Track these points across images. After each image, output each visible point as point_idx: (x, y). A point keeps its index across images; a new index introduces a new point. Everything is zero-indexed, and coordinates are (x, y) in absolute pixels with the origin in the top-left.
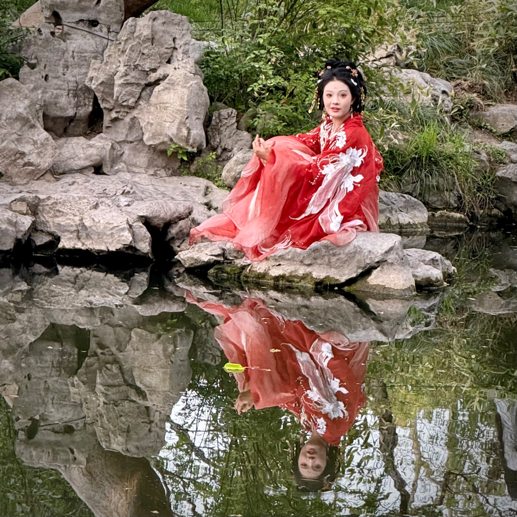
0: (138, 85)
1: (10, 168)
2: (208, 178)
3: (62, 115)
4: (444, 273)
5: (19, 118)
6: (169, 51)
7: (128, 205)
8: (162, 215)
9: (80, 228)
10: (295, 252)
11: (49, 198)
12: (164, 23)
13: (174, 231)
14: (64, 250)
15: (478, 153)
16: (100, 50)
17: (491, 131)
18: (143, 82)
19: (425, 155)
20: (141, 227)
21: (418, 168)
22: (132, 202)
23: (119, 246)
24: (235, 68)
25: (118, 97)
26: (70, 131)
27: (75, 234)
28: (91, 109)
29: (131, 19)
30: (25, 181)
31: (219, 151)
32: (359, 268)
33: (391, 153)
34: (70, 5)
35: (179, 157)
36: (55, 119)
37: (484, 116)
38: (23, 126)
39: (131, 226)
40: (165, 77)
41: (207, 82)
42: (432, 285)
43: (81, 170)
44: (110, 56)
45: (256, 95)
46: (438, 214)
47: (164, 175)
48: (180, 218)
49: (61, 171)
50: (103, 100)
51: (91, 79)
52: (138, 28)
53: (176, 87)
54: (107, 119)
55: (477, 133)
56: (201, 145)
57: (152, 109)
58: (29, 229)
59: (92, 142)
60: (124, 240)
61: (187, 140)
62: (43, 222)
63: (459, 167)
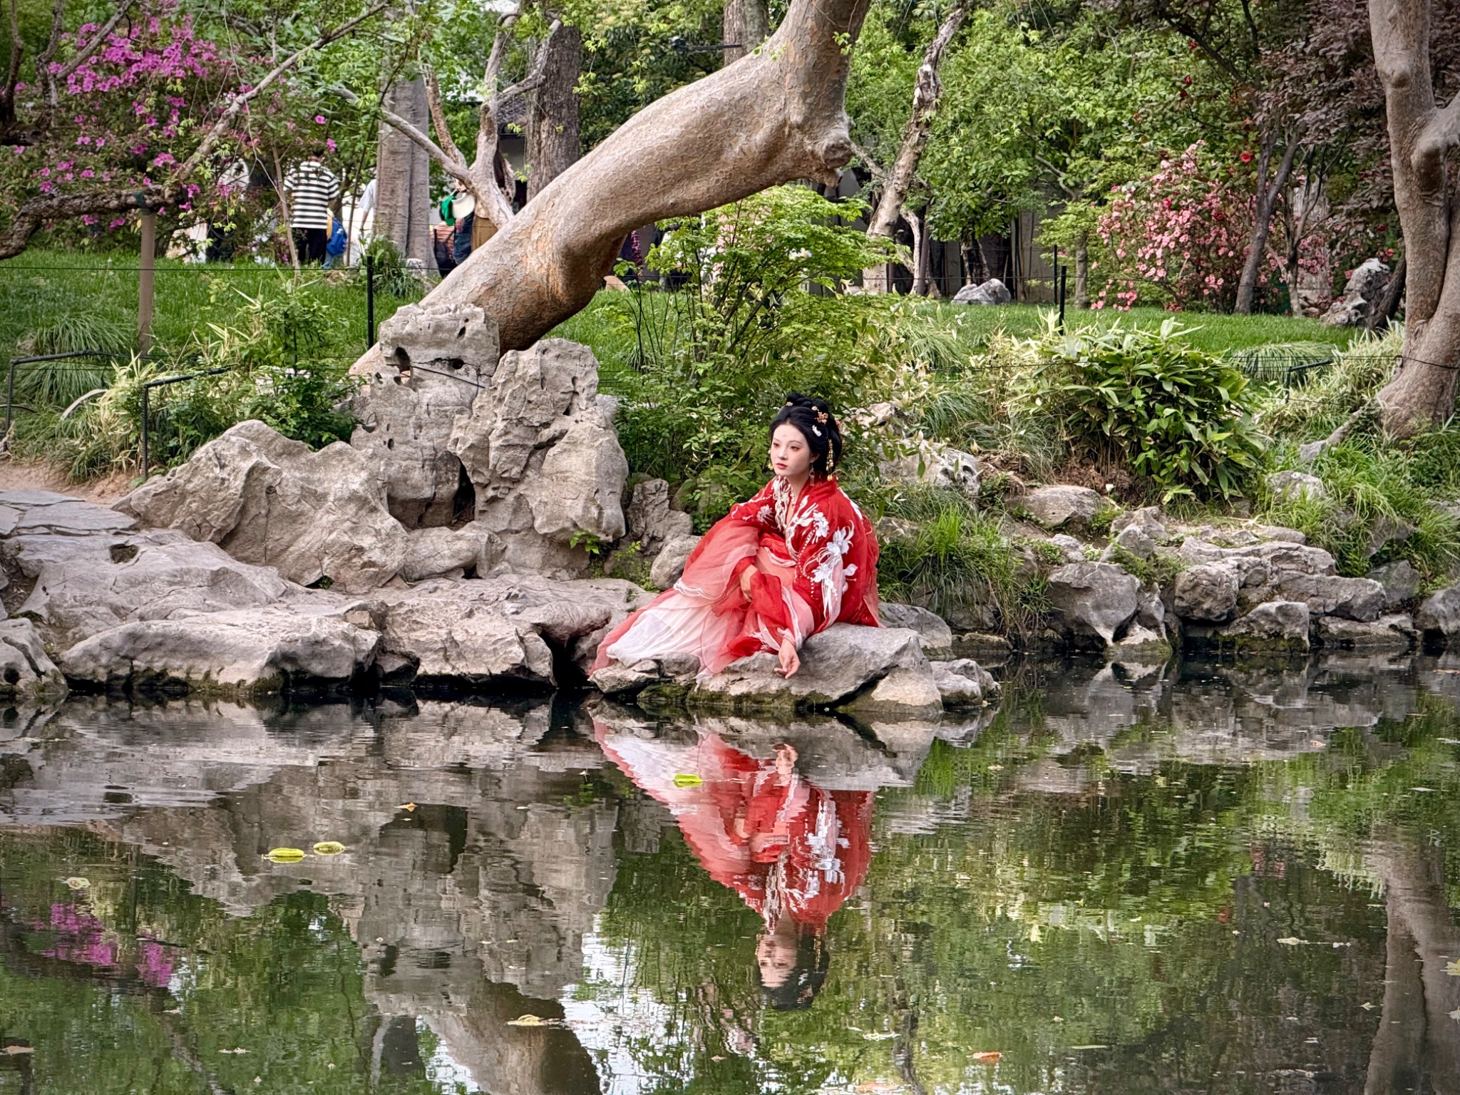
0: (524, 447)
1: (342, 571)
2: (632, 580)
3: (415, 496)
4: (983, 689)
5: (354, 498)
6: (568, 397)
7: (517, 613)
8: (567, 622)
9: (448, 645)
10: (764, 659)
11: (401, 605)
12: (558, 356)
13: (585, 645)
14: (427, 678)
15: (1021, 549)
16: (467, 401)
17: (1037, 523)
18: (531, 443)
19: (943, 552)
20: (537, 640)
21: (934, 572)
22: (523, 608)
23: (506, 667)
24: (664, 420)
25: (495, 466)
26: (426, 520)
27: (441, 653)
28: (456, 486)
29: (510, 352)
30: (365, 589)
31: (646, 540)
32: (859, 677)
33: (894, 550)
34: (421, 339)
35: (588, 550)
36: (405, 503)
37: (1027, 501)
38: (360, 509)
39: (522, 640)
40: (562, 434)
41: (625, 442)
42: (966, 703)
43: (446, 574)
44: (481, 407)
45: (695, 458)
46: (966, 637)
47: (567, 577)
48: (593, 628)
49: (416, 575)
50: (474, 472)
51: (456, 441)
52: (521, 365)
53: (579, 448)
54: (480, 500)
55: (1017, 525)
56: (618, 531)
57: (546, 481)
58: (374, 648)
59: (459, 532)
60: (512, 658)
61: (598, 523)
62: (393, 640)
63: (994, 569)
